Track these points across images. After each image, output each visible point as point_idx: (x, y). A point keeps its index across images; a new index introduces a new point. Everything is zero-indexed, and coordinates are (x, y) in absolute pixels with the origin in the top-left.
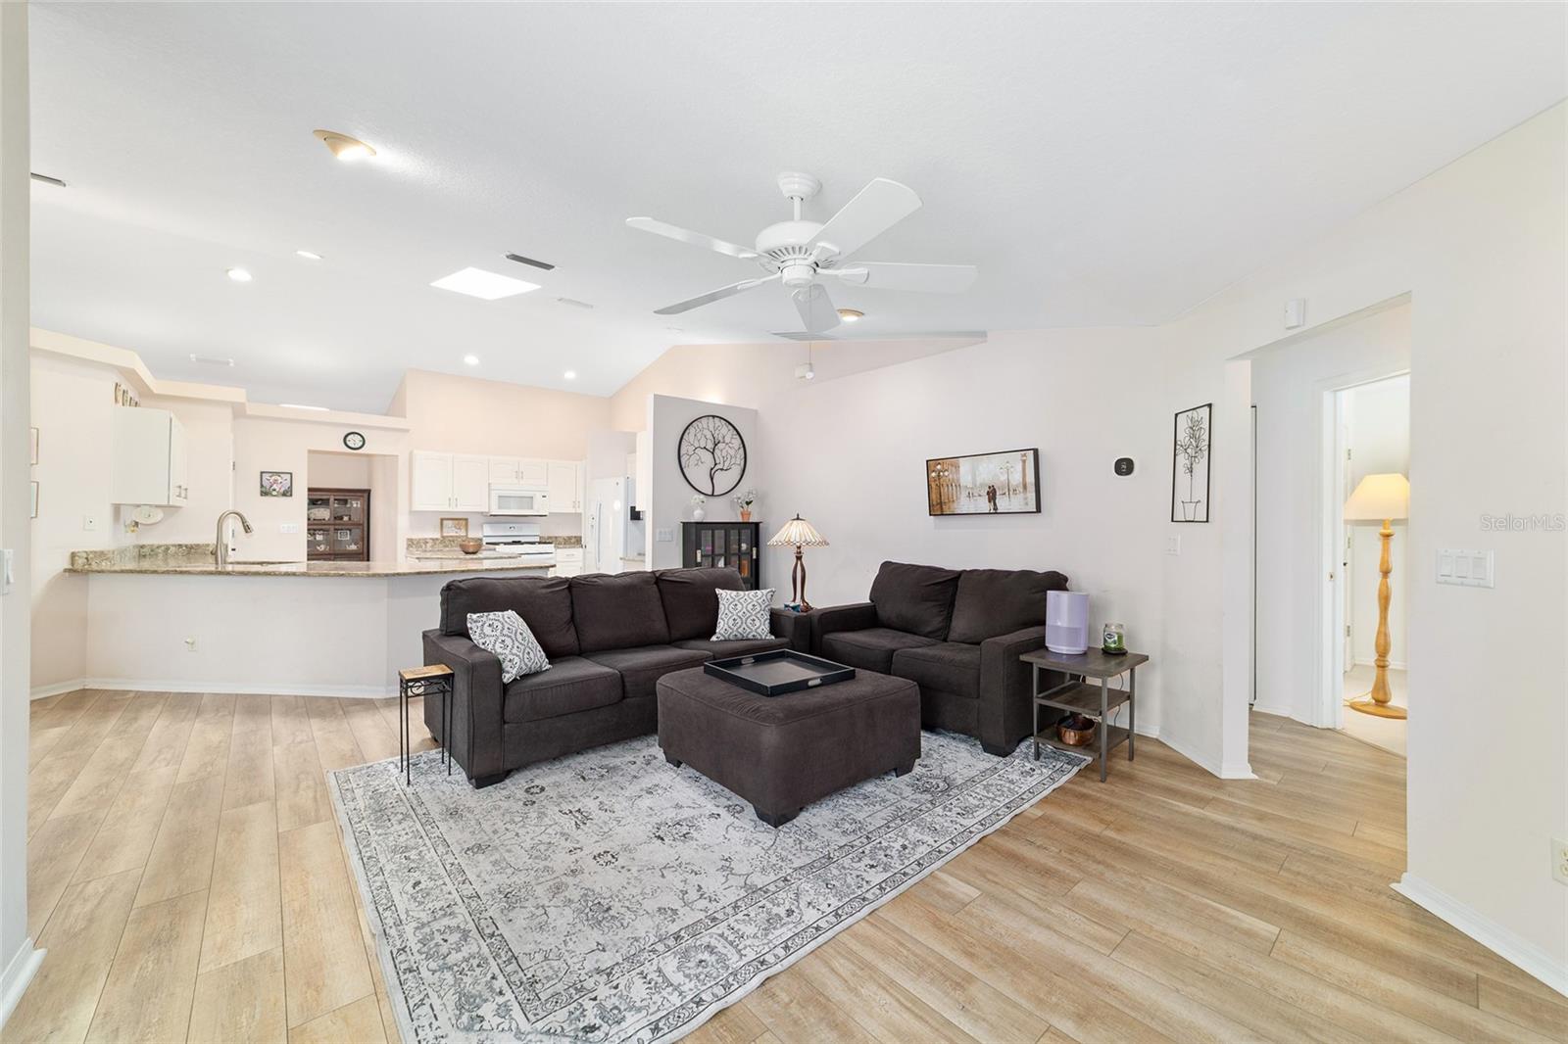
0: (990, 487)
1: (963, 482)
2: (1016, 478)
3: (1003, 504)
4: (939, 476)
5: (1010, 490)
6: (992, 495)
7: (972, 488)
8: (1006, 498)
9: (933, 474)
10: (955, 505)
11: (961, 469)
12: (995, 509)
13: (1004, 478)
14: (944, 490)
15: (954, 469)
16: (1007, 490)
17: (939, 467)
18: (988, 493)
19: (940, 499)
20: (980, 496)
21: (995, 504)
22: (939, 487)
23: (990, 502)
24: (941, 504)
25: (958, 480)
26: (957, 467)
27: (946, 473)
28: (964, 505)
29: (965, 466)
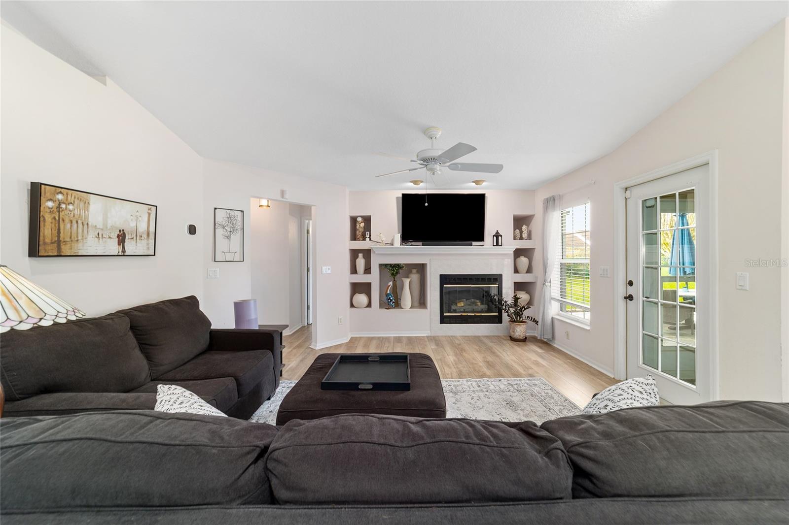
0: (120, 231)
1: (92, 221)
2: (143, 227)
3: (130, 248)
4: (59, 207)
5: (137, 236)
6: (121, 238)
7: (102, 229)
8: (133, 242)
9: (50, 204)
10: (80, 245)
11: (92, 207)
12: (124, 251)
13: (133, 224)
14: (66, 227)
15: (82, 205)
16: (135, 235)
17: (60, 197)
18: (118, 236)
19: (59, 237)
20: (110, 238)
21: (123, 247)
22: (58, 222)
23: (119, 244)
24: (59, 243)
25: (87, 218)
26: (87, 203)
27: (71, 207)
28: (91, 245)
29: (96, 204)
